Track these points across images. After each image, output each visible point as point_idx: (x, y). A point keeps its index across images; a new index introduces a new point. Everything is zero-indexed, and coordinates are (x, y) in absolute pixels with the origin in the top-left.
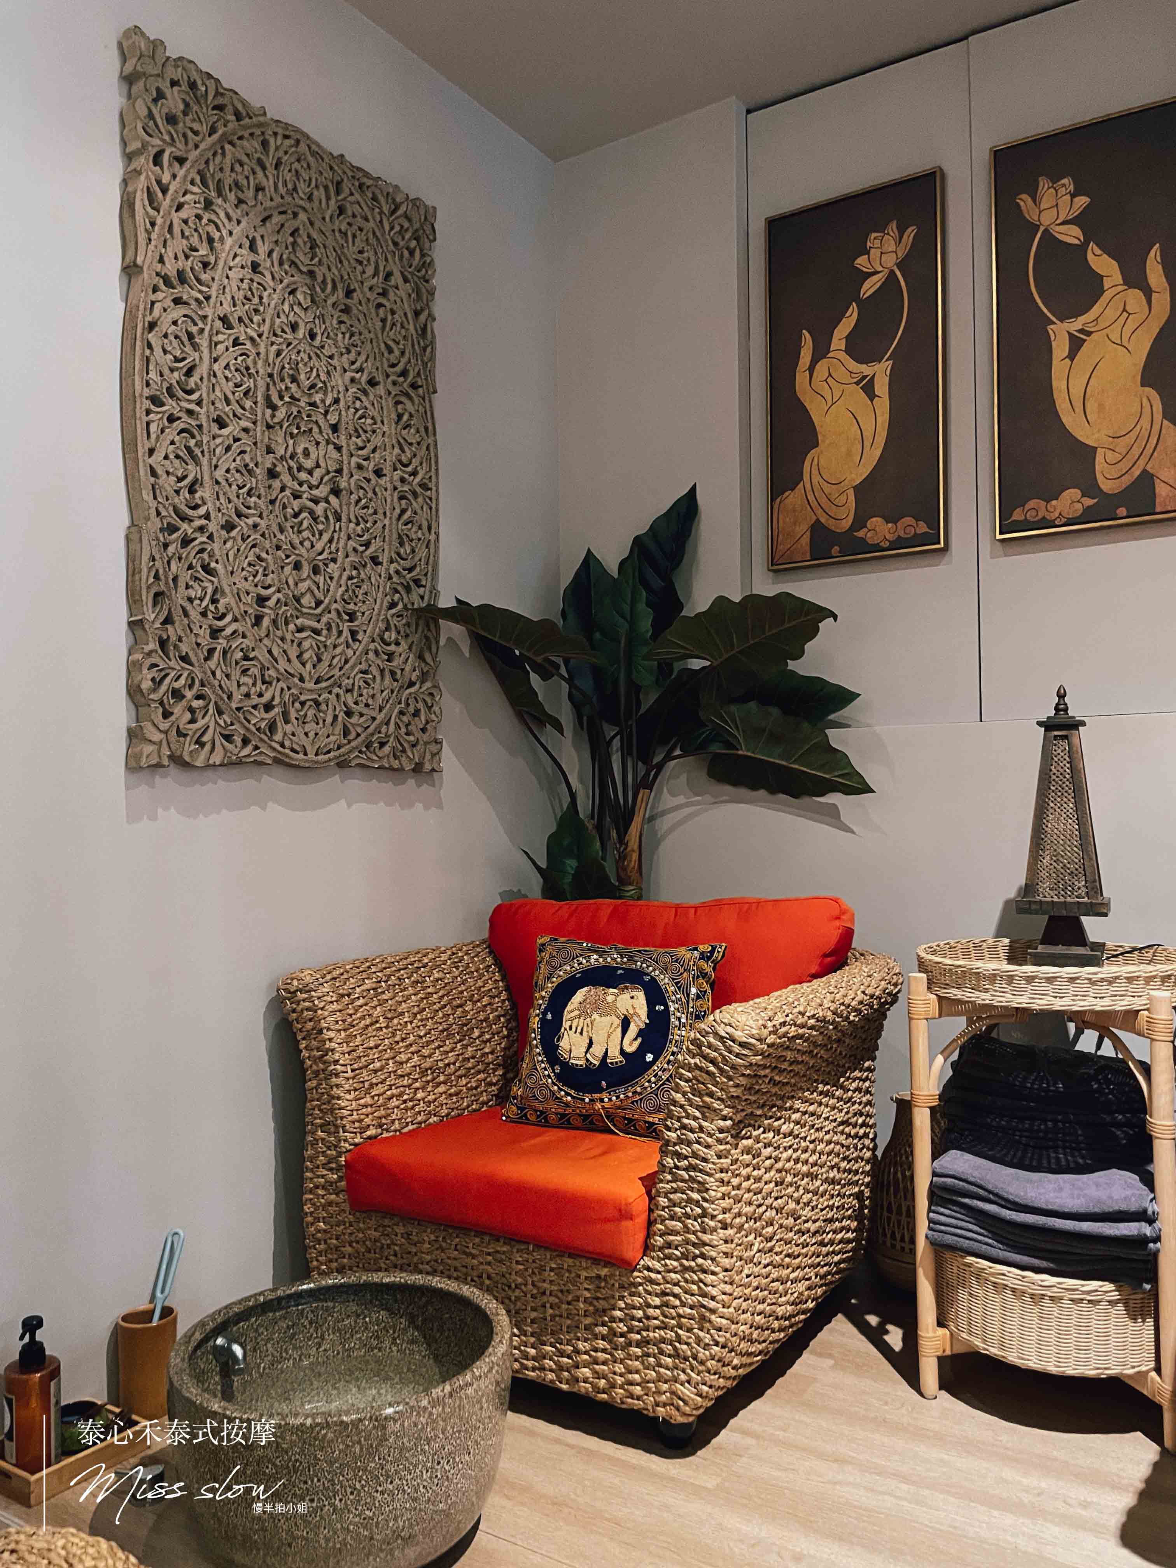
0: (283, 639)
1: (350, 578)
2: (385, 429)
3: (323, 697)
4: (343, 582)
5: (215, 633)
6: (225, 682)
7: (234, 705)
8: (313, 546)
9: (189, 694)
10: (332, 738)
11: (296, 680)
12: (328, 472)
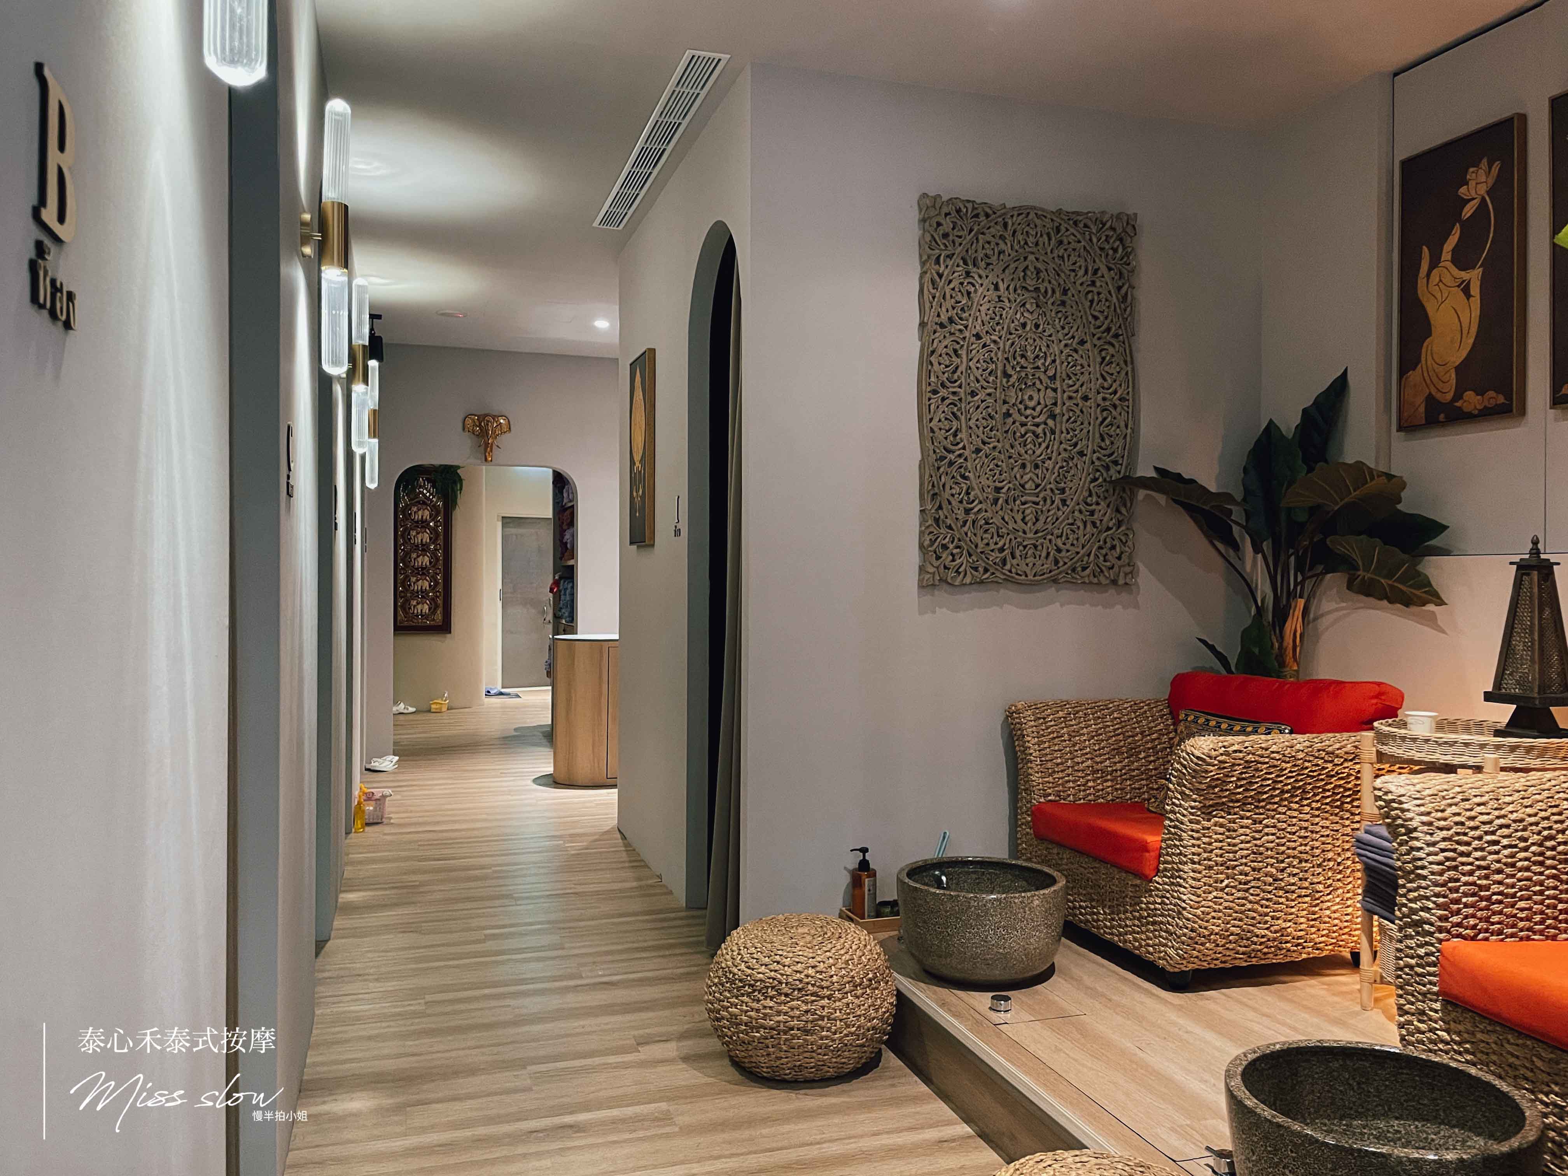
0: (1011, 510)
1: (1062, 467)
2: (1091, 369)
3: (1040, 541)
4: (1056, 471)
5: (967, 511)
6: (973, 538)
7: (979, 551)
8: (1034, 452)
9: (951, 546)
10: (1045, 566)
11: (1021, 534)
12: (1046, 406)
